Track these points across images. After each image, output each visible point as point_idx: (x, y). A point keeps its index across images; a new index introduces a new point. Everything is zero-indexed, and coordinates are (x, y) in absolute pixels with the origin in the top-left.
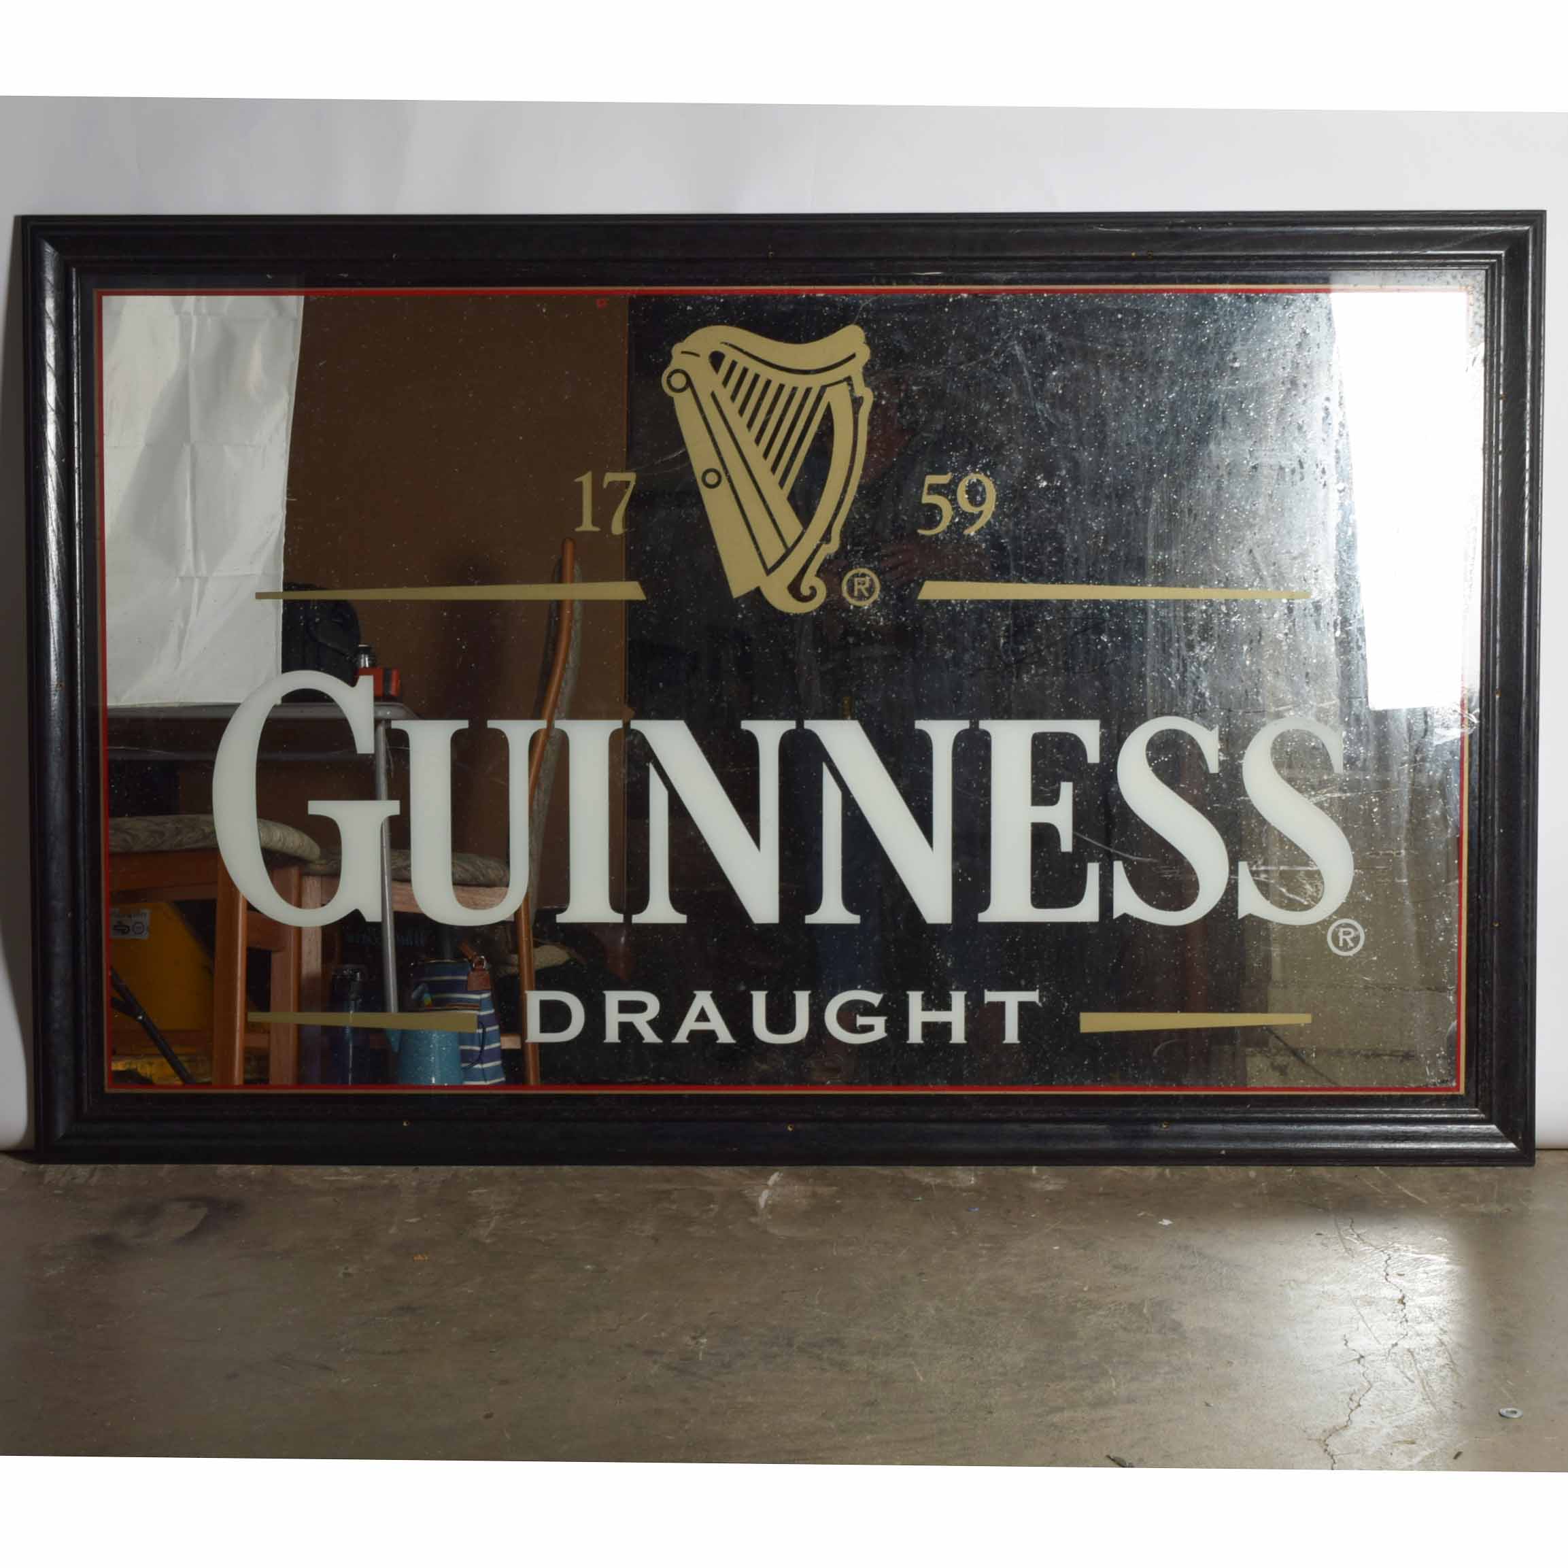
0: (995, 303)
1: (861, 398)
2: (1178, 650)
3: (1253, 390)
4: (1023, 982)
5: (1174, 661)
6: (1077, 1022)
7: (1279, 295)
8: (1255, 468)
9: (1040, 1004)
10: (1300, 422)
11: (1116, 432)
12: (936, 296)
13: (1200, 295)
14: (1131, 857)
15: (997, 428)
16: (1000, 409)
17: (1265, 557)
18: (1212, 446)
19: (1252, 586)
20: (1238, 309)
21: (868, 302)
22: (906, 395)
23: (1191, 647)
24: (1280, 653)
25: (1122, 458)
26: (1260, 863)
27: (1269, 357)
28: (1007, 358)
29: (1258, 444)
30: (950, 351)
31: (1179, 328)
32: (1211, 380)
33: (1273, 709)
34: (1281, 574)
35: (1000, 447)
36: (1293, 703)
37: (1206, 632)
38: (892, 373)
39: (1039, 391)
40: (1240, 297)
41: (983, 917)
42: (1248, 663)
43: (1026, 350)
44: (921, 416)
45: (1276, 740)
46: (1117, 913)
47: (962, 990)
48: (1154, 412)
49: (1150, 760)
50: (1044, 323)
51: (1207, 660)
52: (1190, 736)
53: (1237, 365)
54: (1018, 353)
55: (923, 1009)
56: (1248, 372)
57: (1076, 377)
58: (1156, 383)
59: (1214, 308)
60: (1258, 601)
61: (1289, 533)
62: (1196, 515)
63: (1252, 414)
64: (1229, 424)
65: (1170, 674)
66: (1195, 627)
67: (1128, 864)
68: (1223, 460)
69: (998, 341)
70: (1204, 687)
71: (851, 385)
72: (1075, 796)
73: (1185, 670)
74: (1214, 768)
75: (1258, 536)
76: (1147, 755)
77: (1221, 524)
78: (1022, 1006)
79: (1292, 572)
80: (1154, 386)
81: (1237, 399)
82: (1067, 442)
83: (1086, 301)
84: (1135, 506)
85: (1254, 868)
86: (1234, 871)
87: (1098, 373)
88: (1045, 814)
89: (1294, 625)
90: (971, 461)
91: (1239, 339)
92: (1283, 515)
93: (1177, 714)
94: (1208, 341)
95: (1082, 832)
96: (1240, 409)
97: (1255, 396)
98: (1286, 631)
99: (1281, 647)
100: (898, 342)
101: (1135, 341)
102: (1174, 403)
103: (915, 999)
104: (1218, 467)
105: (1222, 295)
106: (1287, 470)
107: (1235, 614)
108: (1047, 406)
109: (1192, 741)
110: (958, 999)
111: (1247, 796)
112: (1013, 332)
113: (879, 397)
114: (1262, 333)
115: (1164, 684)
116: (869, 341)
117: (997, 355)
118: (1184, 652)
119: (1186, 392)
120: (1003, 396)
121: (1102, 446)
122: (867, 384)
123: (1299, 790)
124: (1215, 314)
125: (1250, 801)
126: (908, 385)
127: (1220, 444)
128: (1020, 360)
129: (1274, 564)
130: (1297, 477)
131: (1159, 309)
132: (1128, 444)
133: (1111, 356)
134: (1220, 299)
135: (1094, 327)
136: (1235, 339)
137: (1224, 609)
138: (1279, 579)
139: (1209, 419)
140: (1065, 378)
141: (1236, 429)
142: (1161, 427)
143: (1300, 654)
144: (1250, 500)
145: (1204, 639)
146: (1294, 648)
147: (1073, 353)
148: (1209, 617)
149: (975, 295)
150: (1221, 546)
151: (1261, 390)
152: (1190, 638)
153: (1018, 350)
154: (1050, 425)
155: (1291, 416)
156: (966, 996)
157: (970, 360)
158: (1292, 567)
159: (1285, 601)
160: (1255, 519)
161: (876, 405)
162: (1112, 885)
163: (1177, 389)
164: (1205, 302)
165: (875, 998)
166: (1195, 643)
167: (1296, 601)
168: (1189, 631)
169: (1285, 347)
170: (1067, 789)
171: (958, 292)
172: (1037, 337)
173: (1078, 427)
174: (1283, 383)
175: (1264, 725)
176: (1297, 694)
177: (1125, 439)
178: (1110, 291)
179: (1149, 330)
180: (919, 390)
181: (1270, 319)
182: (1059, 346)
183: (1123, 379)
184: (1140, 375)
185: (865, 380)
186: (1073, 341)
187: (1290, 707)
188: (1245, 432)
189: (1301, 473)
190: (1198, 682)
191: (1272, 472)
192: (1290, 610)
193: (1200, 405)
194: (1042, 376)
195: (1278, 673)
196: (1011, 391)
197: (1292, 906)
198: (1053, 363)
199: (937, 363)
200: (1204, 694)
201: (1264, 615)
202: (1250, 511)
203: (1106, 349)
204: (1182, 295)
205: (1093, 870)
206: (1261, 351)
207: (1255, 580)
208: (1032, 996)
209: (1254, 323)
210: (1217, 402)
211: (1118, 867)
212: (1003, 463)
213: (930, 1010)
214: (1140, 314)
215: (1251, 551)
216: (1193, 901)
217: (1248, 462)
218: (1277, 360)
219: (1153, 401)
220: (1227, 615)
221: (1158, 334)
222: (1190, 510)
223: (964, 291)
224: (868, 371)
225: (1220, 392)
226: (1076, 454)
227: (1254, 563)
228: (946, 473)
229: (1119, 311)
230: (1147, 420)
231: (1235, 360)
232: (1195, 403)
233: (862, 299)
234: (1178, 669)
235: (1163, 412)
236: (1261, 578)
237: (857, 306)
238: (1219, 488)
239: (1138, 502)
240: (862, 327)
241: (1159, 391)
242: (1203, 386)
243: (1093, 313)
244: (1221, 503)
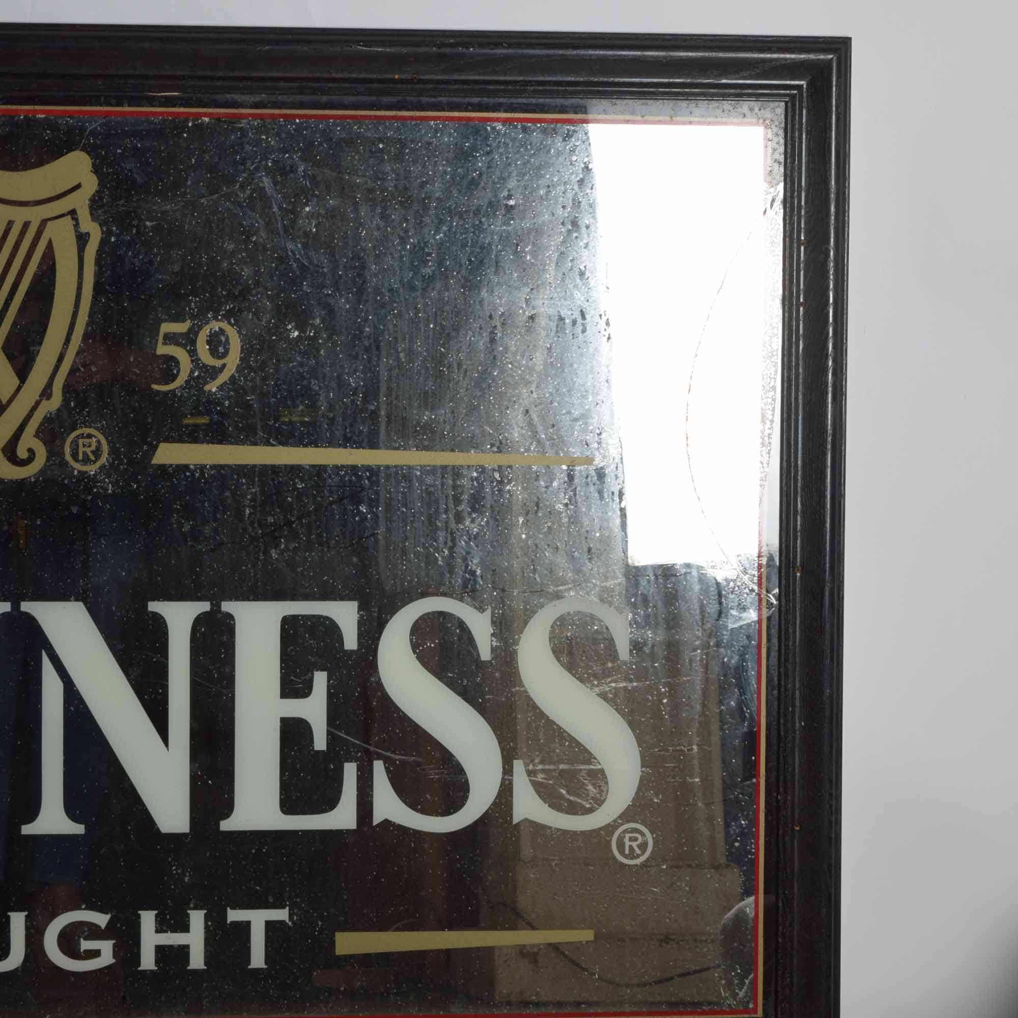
0: (241, 129)
1: (88, 234)
2: (446, 523)
3: (529, 231)
4: (271, 900)
5: (441, 535)
6: (333, 943)
7: (559, 125)
8: (532, 318)
9: (290, 923)
10: (583, 268)
11: (376, 275)
12: (173, 120)
13: (472, 124)
14: (392, 755)
15: (242, 270)
16: (246, 249)
17: (543, 418)
18: (484, 293)
19: (528, 450)
20: (514, 140)
21: (95, 125)
22: (138, 232)
23: (459, 518)
24: (560, 526)
25: (383, 305)
26: (537, 761)
27: (548, 192)
28: (254, 191)
29: (535, 291)
30: (189, 183)
31: (447, 161)
32: (483, 220)
33: (552, 589)
34: (560, 437)
35: (246, 291)
36: (574, 581)
37: (476, 504)
38: (122, 206)
39: (290, 230)
40: (516, 127)
41: (226, 825)
42: (524, 536)
43: (275, 183)
44: (156, 255)
45: (555, 623)
46: (377, 819)
47: (201, 909)
48: (420, 254)
49: (414, 647)
50: (297, 152)
51: (478, 533)
52: (459, 618)
53: (512, 202)
54: (267, 185)
55: (157, 931)
56: (524, 211)
57: (332, 214)
58: (421, 221)
59: (486, 138)
60: (535, 468)
61: (569, 391)
62: (466, 371)
63: (528, 258)
64: (503, 268)
65: (437, 549)
66: (465, 497)
67: (388, 762)
68: (496, 310)
69: (244, 171)
70: (475, 563)
71: (75, 219)
72: (329, 687)
73: (454, 545)
74: (485, 654)
75: (535, 395)
76: (411, 640)
77: (493, 380)
78: (269, 925)
79: (572, 434)
80: (420, 225)
81: (514, 242)
82: (322, 286)
83: (343, 128)
84: (398, 359)
85: (531, 767)
86: (508, 770)
87: (356, 210)
88: (295, 708)
89: (575, 495)
90: (211, 307)
91: (515, 174)
92: (563, 371)
93: (444, 594)
94: (480, 175)
95: (338, 728)
96: (516, 252)
97: (532, 237)
98: (566, 501)
99: (561, 519)
100: (130, 171)
101: (397, 175)
102: (441, 244)
103: (148, 919)
104: (491, 317)
105: (495, 124)
106: (567, 321)
107: (510, 482)
108: (299, 245)
109: (461, 625)
110: (197, 918)
111: (524, 686)
112: (260, 162)
113: (107, 234)
114: (539, 168)
115: (430, 560)
116: (96, 170)
117: (242, 187)
118: (453, 525)
119: (455, 233)
120: (248, 233)
121: (361, 291)
122: (94, 218)
123: (581, 680)
124: (488, 145)
125: (526, 692)
126: (140, 220)
127: (492, 291)
128: (269, 194)
129: (553, 425)
130: (579, 328)
131: (426, 139)
132: (391, 290)
133: (371, 191)
134: (494, 129)
135: (353, 157)
136: (510, 174)
137: (497, 475)
138: (558, 442)
139: (481, 262)
140: (319, 214)
141: (511, 274)
142: (427, 271)
143: (582, 527)
144: (527, 354)
145: (474, 510)
146: (575, 520)
147: (328, 187)
148: (481, 485)
149: (218, 119)
150: (494, 405)
151: (538, 232)
152: (460, 508)
153: (266, 182)
154: (302, 267)
155: (572, 261)
156: (205, 915)
157: (212, 194)
158: (573, 429)
159: (564, 467)
160: (531, 375)
161: (103, 242)
162: (371, 787)
163: (445, 228)
164: (477, 131)
165: (101, 919)
166: (465, 514)
167: (578, 468)
168: (457, 501)
169: (565, 183)
170: (320, 679)
171: (200, 115)
172: (288, 169)
173: (334, 270)
174: (563, 224)
175: (542, 606)
176: (578, 571)
177: (386, 285)
178: (370, 117)
179: (415, 162)
180: (152, 227)
181: (549, 151)
182: (313, 178)
183: (384, 217)
184: (403, 211)
185: (92, 214)
186: (330, 174)
187: (570, 586)
188: (521, 278)
189: (583, 325)
190: (469, 557)
191: (552, 323)
192: (571, 478)
193: (472, 246)
194: (293, 211)
195: (557, 548)
196: (258, 229)
197: (573, 809)
198: (306, 197)
199: (174, 196)
200: (475, 572)
201: (542, 483)
202: (527, 366)
203: (366, 182)
204: (451, 124)
205: (350, 771)
206: (538, 187)
207: (531, 444)
208: (281, 915)
209: (531, 156)
210: (490, 244)
211: (379, 767)
212: (249, 309)
213: (166, 932)
214: (403, 144)
215: (527, 411)
216: (463, 805)
217: (524, 312)
218: (556, 198)
219: (419, 242)
220: (501, 482)
221: (424, 167)
222: (459, 365)
223: (206, 115)
224: (95, 204)
225: (492, 233)
226: (332, 302)
227: (531, 425)
228: (183, 321)
229: (381, 140)
230: (412, 262)
231: (509, 197)
232: (464, 246)
233: (90, 122)
234: (446, 543)
235: (430, 254)
236: (539, 442)
237: (82, 129)
238: (493, 341)
239: (402, 355)
240: (88, 153)
241: (425, 230)
242: (474, 226)
243: (351, 142)
244: (495, 358)
